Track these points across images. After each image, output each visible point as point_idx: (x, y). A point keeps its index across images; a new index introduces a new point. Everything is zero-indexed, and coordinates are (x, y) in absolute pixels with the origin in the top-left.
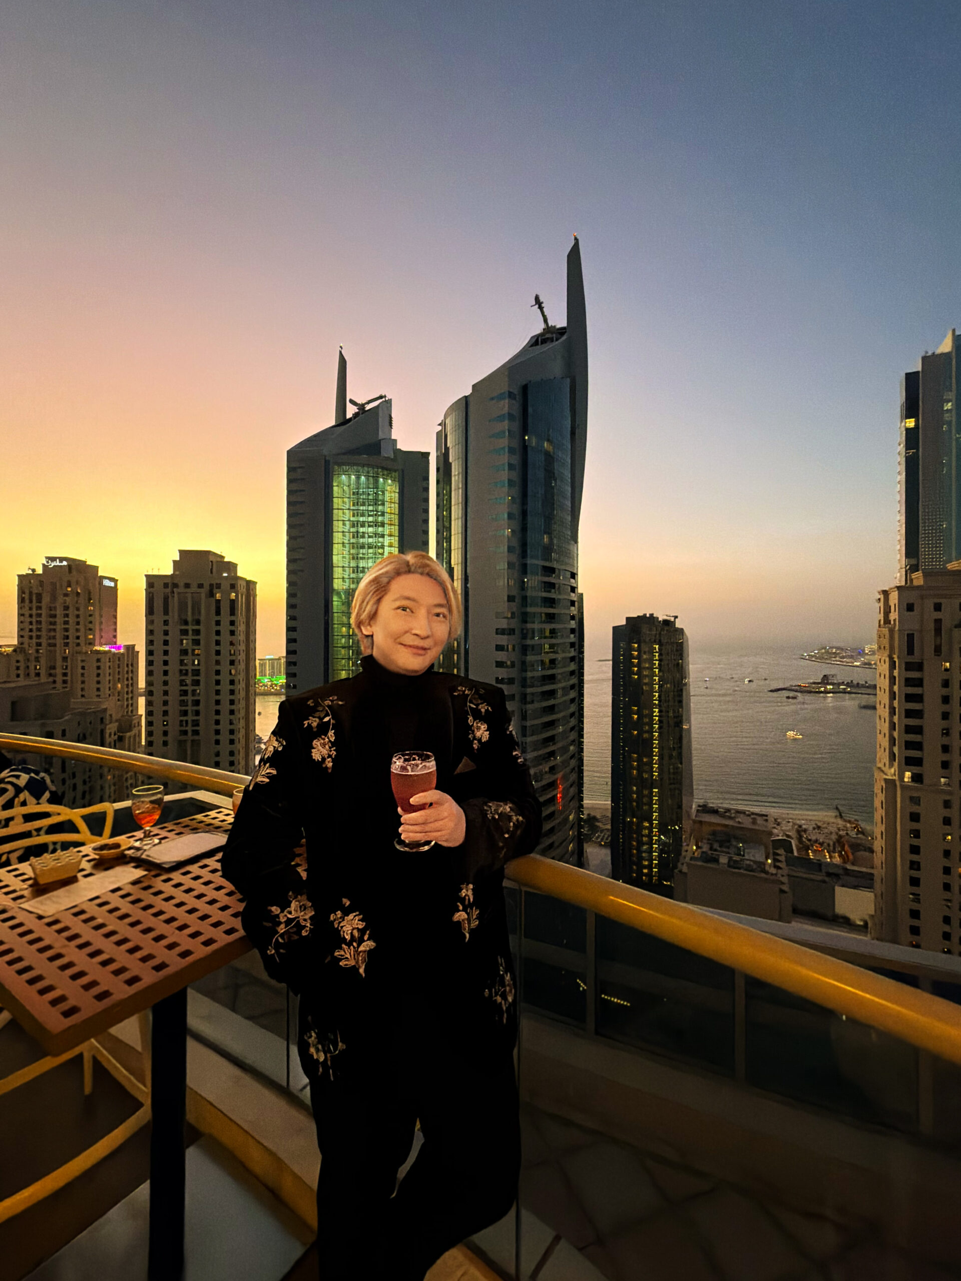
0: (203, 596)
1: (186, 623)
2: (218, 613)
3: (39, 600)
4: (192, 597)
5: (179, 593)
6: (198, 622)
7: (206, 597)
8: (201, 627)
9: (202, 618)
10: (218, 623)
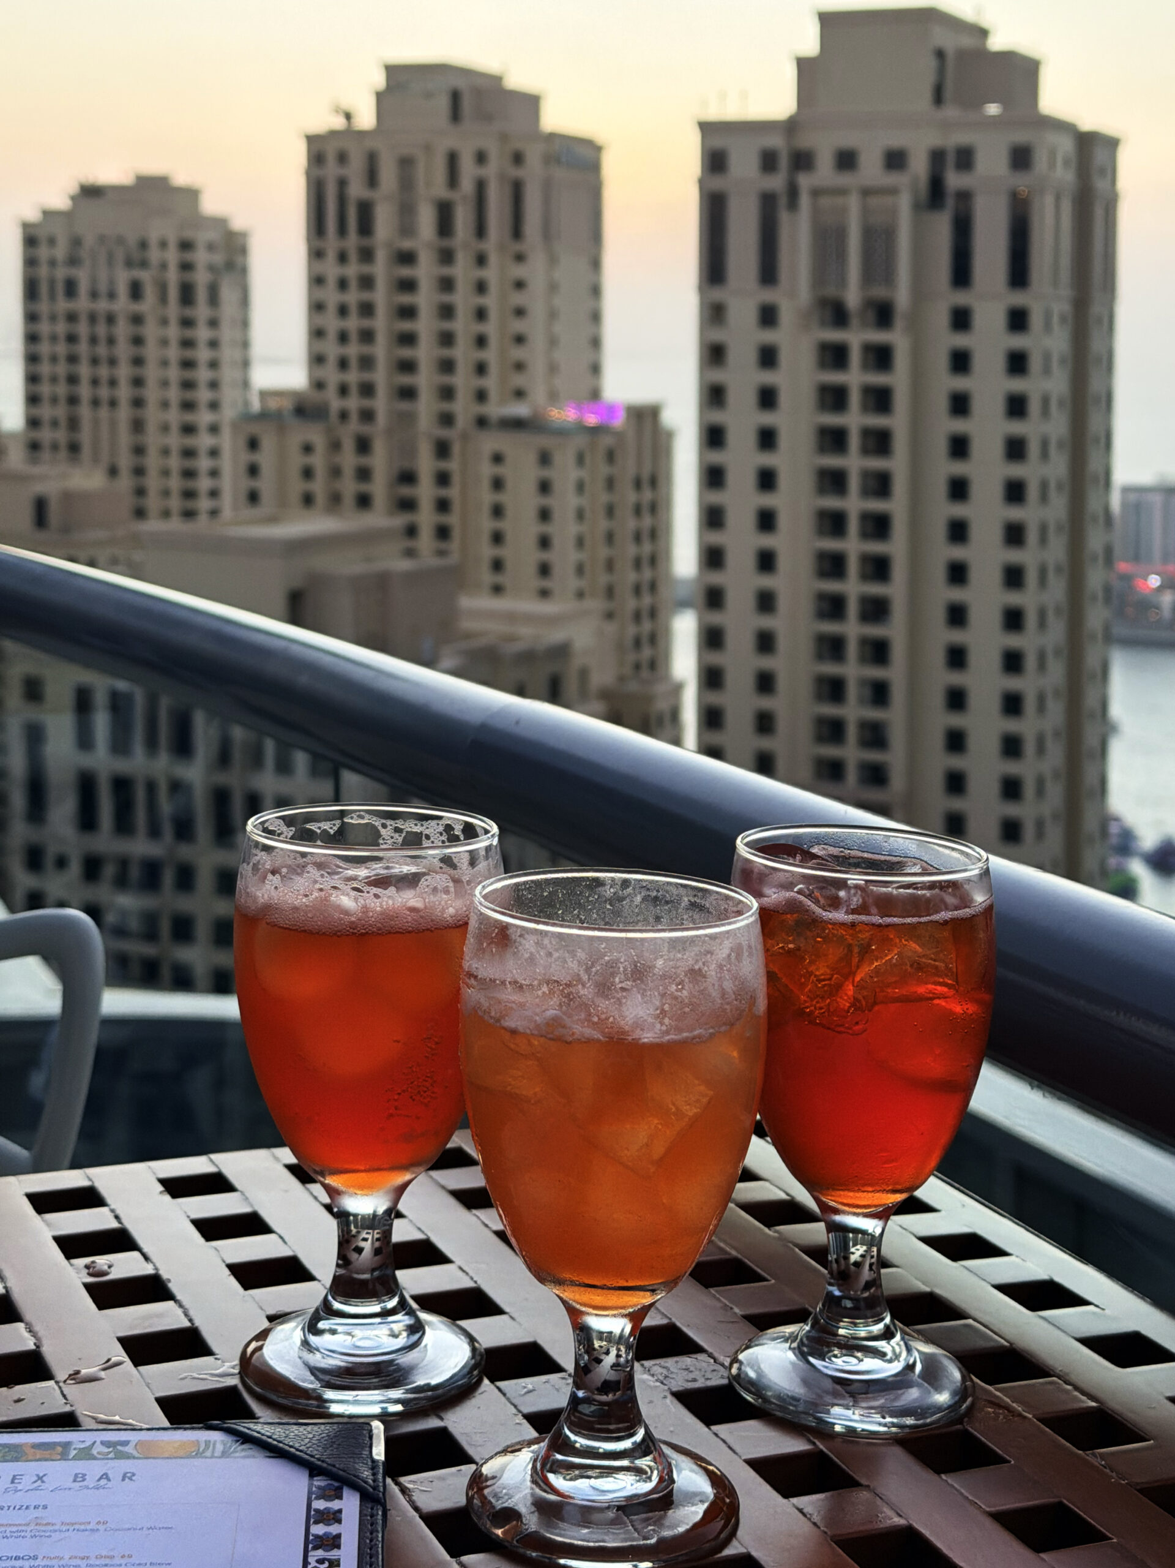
0: (904, 204)
1: (838, 315)
2: (962, 275)
3: (366, 227)
4: (865, 211)
5: (816, 193)
6: (883, 314)
7: (917, 207)
8: (898, 338)
9: (902, 297)
10: (961, 320)
